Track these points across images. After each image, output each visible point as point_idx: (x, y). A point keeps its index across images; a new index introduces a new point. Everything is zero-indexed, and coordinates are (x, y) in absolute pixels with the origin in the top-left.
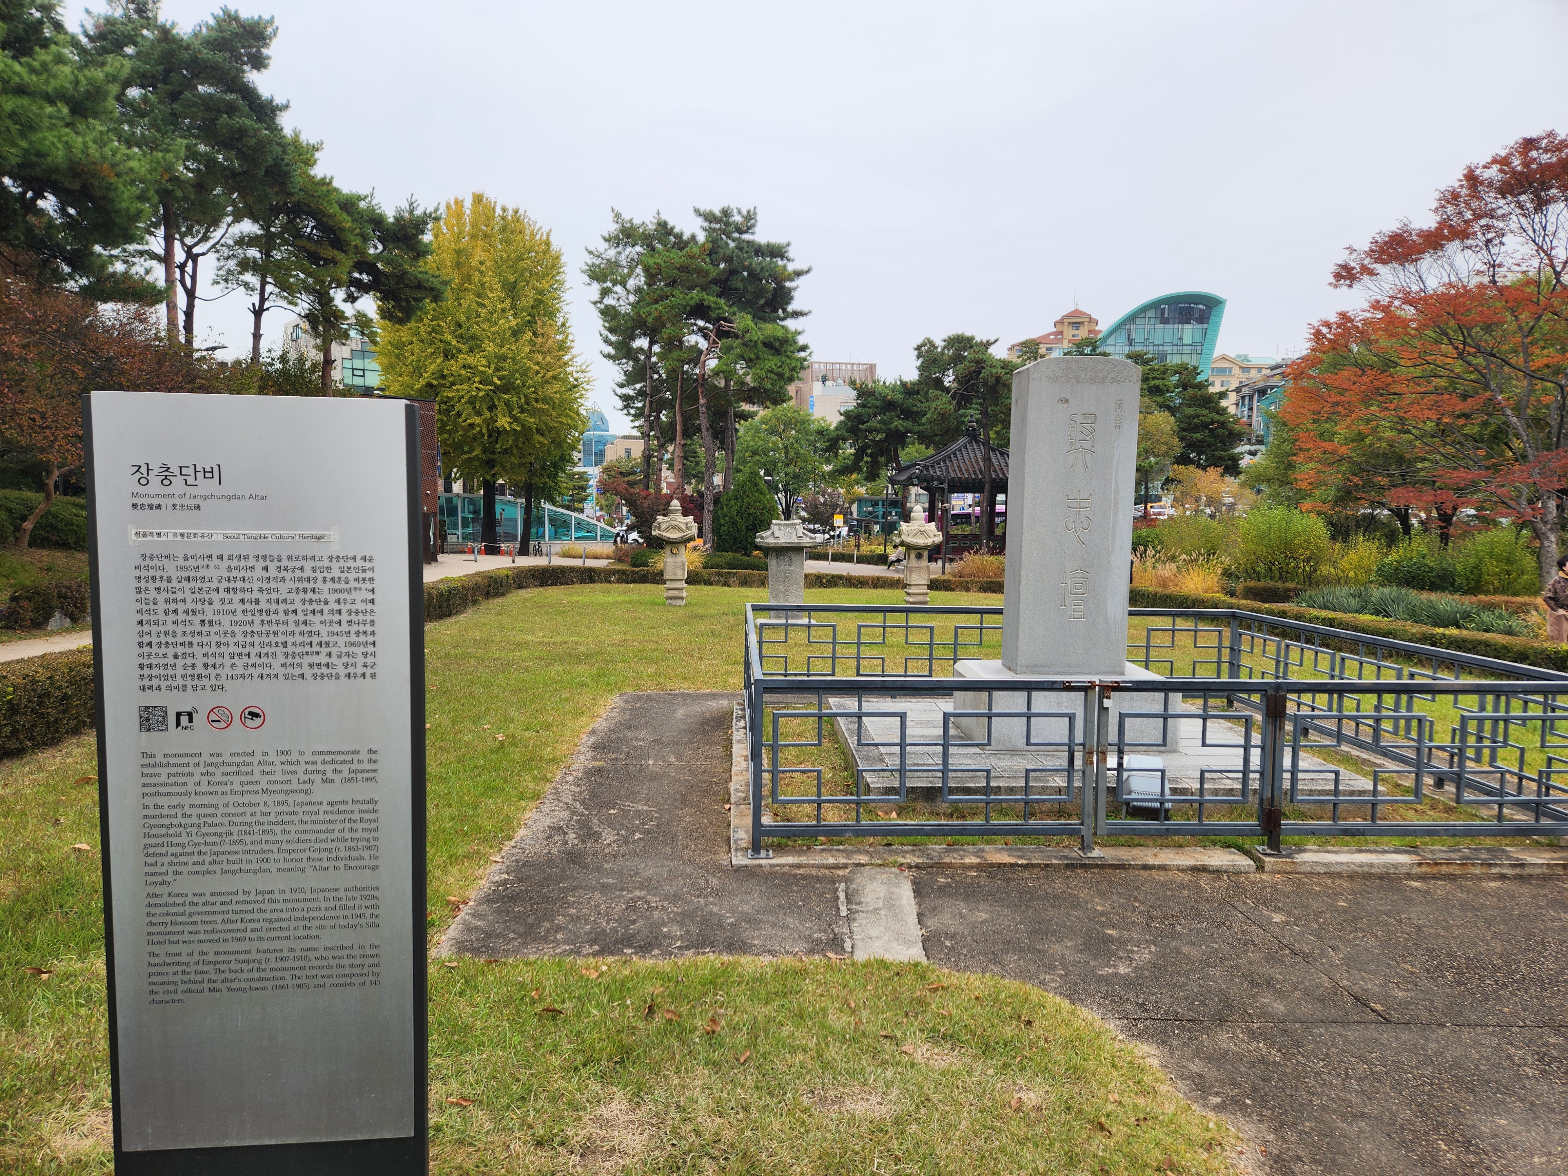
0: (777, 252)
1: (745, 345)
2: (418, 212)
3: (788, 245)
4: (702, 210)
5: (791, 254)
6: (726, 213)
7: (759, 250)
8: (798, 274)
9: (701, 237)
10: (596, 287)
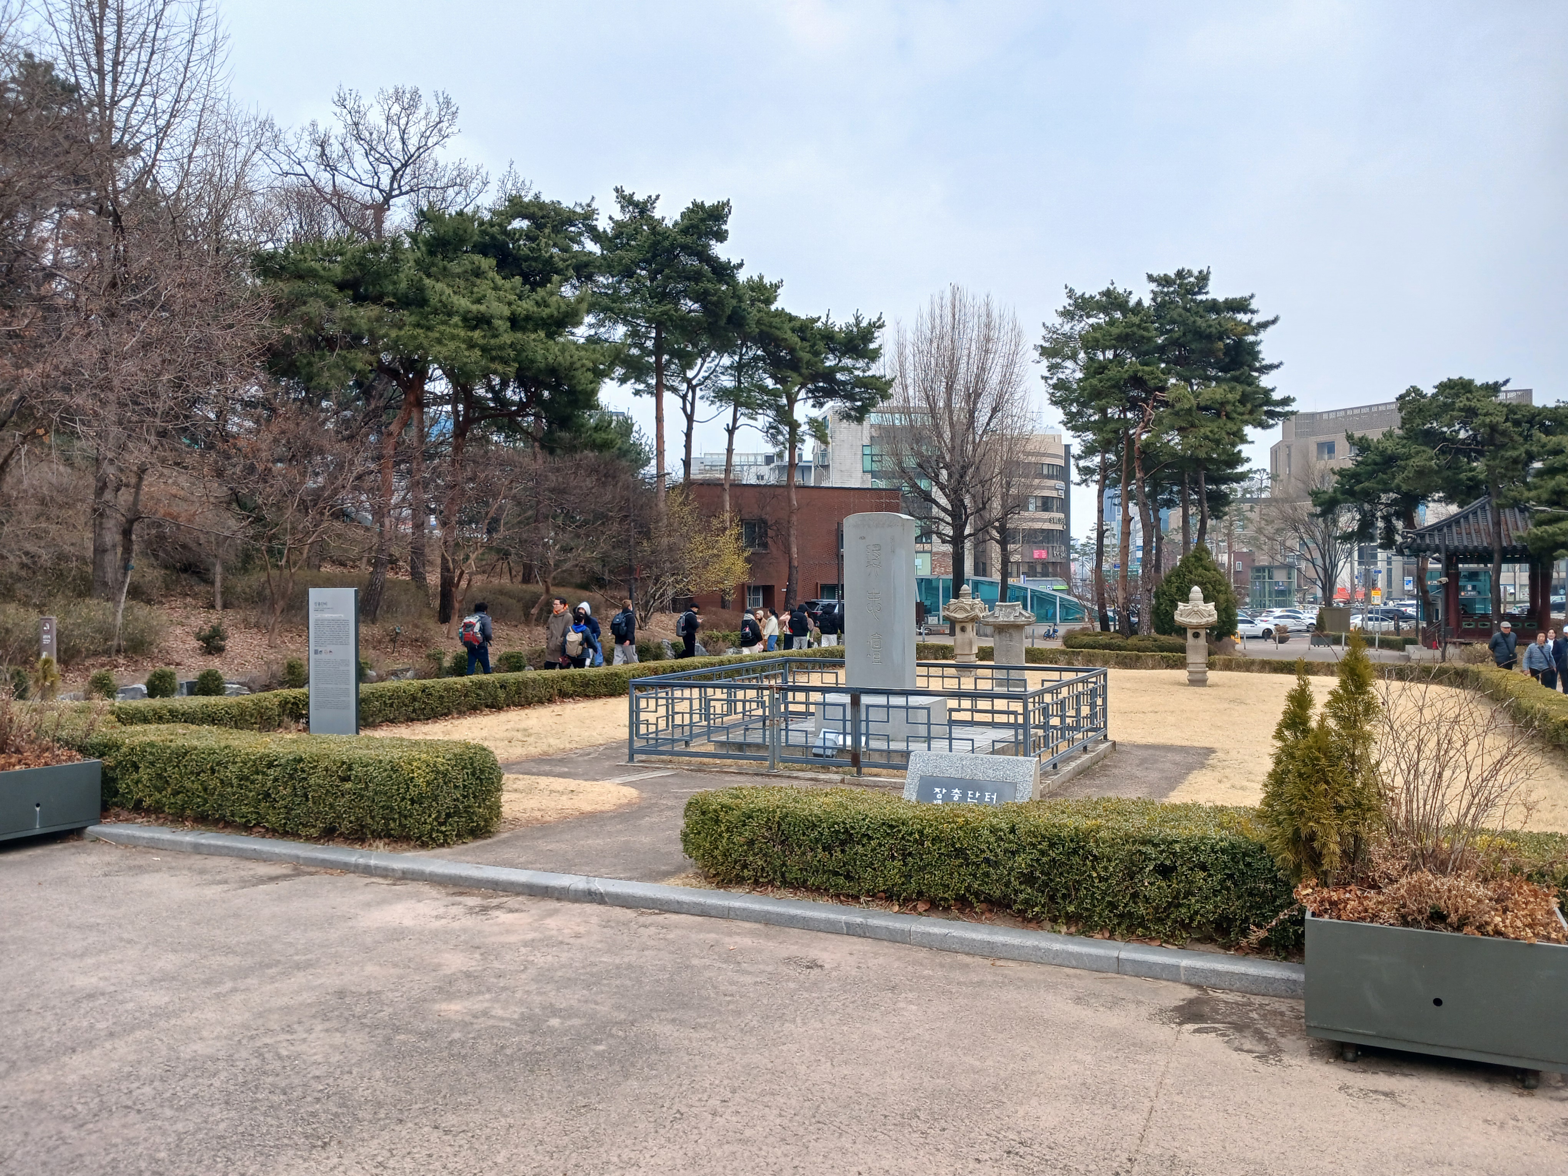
0: (1241, 305)
1: (1177, 414)
2: (864, 324)
3: (1252, 297)
4: (1155, 275)
5: (1254, 305)
6: (1180, 274)
7: (1214, 306)
8: (1264, 325)
9: (1147, 302)
10: (1045, 363)
